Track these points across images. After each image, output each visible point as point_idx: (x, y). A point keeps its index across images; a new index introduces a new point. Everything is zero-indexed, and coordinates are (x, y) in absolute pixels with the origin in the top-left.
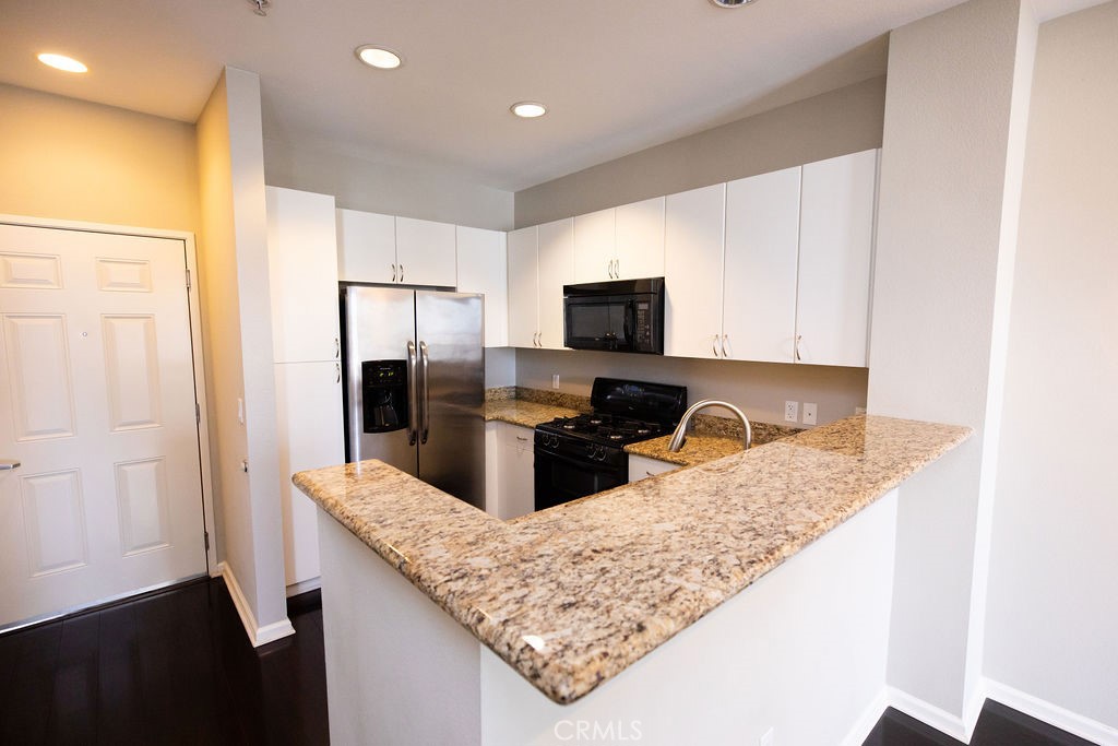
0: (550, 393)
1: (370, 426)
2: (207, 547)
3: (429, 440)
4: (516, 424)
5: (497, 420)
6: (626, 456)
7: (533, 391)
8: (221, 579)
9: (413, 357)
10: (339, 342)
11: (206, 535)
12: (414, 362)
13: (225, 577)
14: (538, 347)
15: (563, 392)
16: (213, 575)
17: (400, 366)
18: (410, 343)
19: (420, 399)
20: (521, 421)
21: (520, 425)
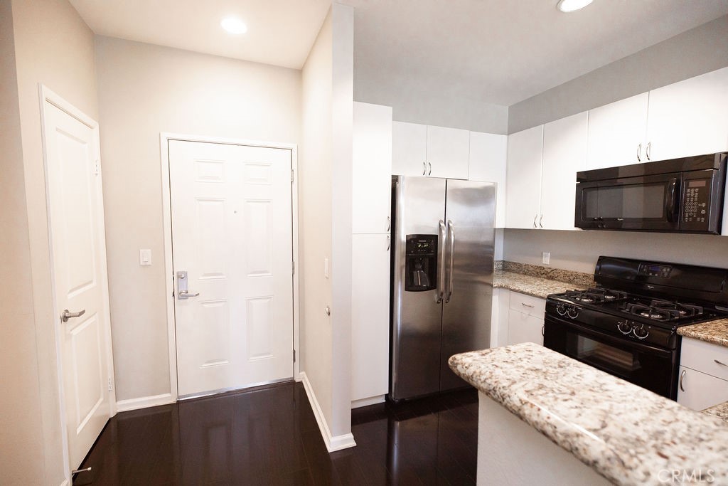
0: (538, 267)
1: (410, 286)
2: (294, 360)
3: (450, 301)
4: (522, 292)
5: (501, 287)
6: (679, 338)
7: (520, 265)
8: (301, 383)
9: (443, 232)
10: (390, 219)
11: (294, 352)
12: (444, 237)
13: (304, 383)
14: (538, 228)
15: (553, 267)
16: (297, 380)
17: (433, 240)
18: (440, 221)
19: (447, 266)
20: (527, 290)
21: (528, 294)
